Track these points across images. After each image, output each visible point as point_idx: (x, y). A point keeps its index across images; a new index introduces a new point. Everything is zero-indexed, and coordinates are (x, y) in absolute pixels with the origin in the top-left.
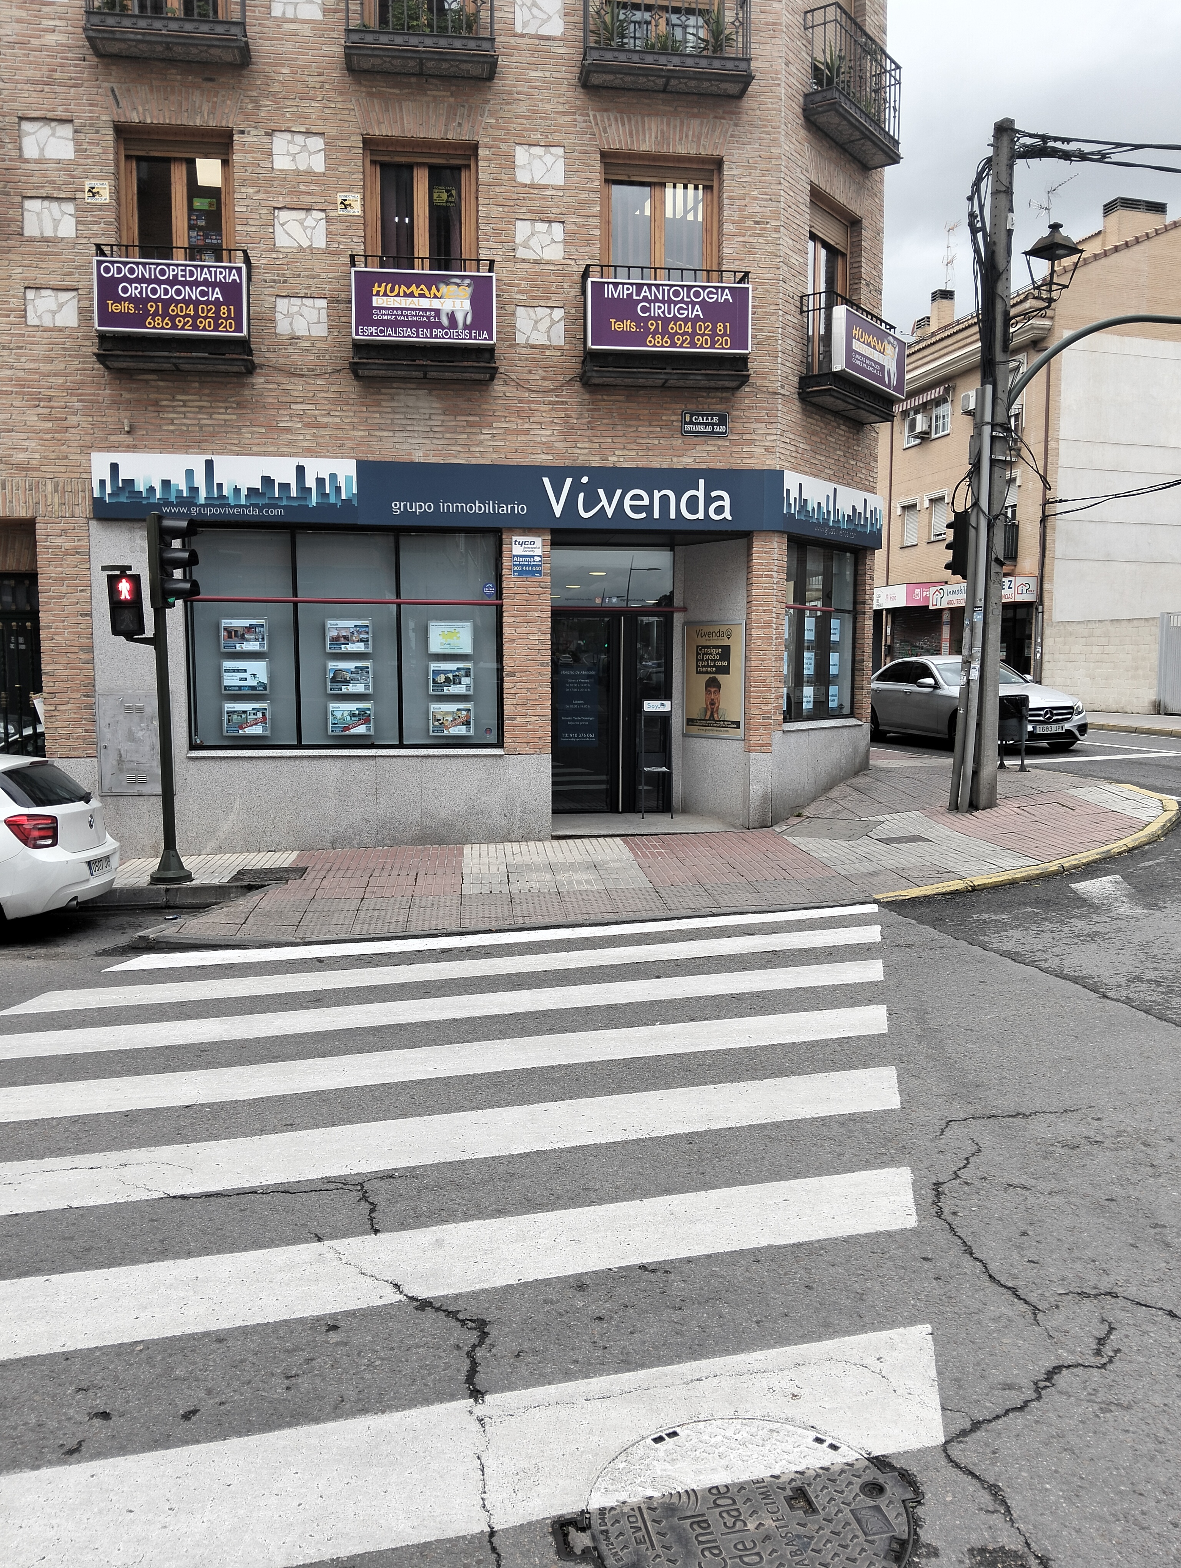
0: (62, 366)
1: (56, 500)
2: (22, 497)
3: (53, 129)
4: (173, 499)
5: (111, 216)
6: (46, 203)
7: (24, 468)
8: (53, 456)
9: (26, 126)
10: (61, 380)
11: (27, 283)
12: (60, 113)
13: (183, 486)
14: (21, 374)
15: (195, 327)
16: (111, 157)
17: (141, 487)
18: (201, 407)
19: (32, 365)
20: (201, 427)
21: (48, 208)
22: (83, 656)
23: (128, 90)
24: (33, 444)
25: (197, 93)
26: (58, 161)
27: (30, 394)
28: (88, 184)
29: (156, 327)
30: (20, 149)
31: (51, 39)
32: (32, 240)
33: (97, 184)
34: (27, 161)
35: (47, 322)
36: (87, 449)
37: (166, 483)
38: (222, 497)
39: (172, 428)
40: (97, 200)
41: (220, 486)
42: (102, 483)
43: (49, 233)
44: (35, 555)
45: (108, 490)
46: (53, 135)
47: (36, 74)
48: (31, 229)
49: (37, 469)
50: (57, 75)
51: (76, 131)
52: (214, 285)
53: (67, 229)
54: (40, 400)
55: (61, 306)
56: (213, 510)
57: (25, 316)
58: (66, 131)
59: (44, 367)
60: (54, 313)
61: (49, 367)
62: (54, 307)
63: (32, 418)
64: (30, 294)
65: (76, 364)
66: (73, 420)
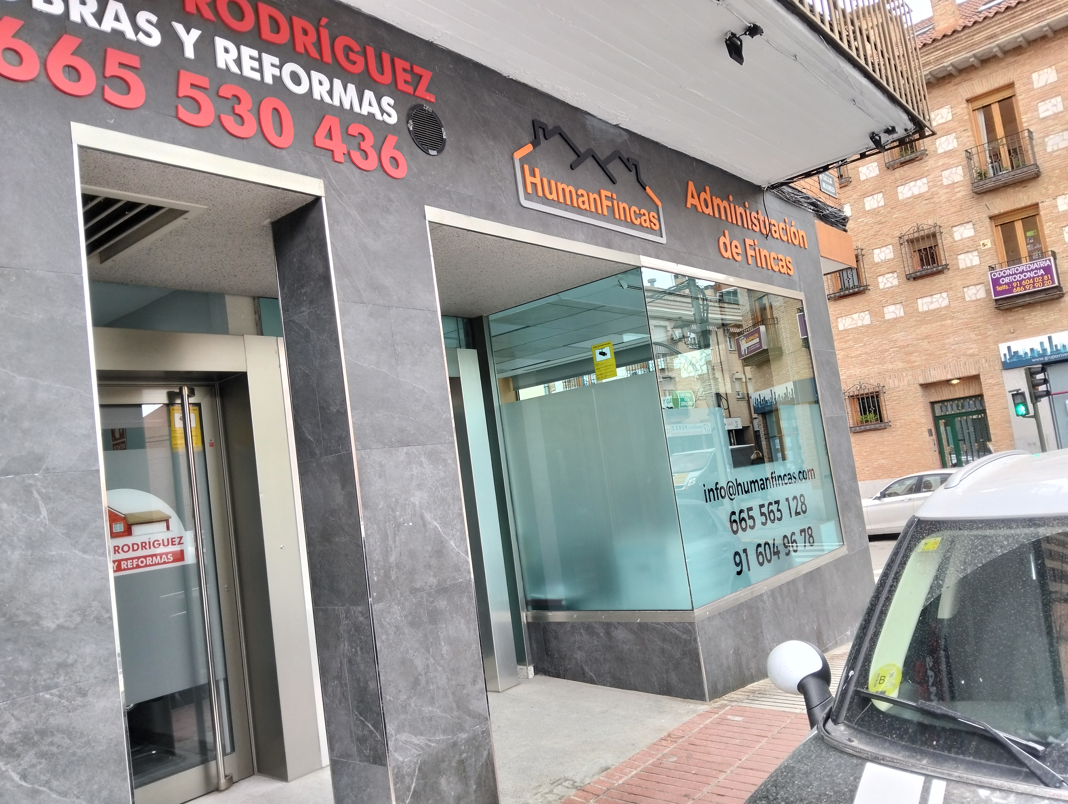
0: (982, 314)
1: (987, 365)
2: (973, 367)
3: (965, 227)
4: (1036, 355)
5: (993, 251)
6: (966, 254)
7: (972, 355)
8: (983, 348)
9: (954, 229)
10: (982, 319)
11: (964, 286)
12: (966, 220)
13: (1039, 349)
14: (967, 320)
15: (1034, 287)
16: (989, 229)
17: (1021, 353)
18: (1043, 316)
19: (970, 316)
20: (1044, 323)
21: (968, 256)
22: (1007, 425)
23: (992, 203)
24: (975, 345)
25: (1021, 194)
26: (969, 238)
27: (971, 327)
28: (981, 243)
29: (1017, 291)
30: (954, 238)
31: (959, 195)
32: (963, 269)
33: (985, 241)
34: (957, 241)
35: (974, 298)
36: (997, 343)
37: (1032, 350)
38: (1057, 350)
39: (1031, 327)
40: (986, 247)
41: (1056, 346)
42: (1005, 355)
43: (969, 265)
44: (981, 387)
45: (1008, 357)
46: (965, 229)
47: (956, 210)
48: (962, 266)
49: (977, 355)
50: (963, 207)
51: (974, 225)
52: (1040, 269)
53: (976, 261)
54: (975, 328)
55: (978, 291)
56: (1055, 356)
57: (964, 299)
58: (970, 225)
59: (974, 316)
60: (976, 294)
61: (977, 315)
62: (975, 292)
63: (973, 336)
64: (965, 290)
65: (987, 311)
66: (989, 333)
